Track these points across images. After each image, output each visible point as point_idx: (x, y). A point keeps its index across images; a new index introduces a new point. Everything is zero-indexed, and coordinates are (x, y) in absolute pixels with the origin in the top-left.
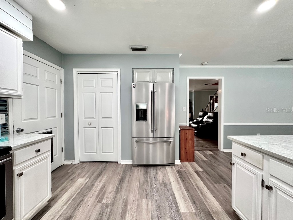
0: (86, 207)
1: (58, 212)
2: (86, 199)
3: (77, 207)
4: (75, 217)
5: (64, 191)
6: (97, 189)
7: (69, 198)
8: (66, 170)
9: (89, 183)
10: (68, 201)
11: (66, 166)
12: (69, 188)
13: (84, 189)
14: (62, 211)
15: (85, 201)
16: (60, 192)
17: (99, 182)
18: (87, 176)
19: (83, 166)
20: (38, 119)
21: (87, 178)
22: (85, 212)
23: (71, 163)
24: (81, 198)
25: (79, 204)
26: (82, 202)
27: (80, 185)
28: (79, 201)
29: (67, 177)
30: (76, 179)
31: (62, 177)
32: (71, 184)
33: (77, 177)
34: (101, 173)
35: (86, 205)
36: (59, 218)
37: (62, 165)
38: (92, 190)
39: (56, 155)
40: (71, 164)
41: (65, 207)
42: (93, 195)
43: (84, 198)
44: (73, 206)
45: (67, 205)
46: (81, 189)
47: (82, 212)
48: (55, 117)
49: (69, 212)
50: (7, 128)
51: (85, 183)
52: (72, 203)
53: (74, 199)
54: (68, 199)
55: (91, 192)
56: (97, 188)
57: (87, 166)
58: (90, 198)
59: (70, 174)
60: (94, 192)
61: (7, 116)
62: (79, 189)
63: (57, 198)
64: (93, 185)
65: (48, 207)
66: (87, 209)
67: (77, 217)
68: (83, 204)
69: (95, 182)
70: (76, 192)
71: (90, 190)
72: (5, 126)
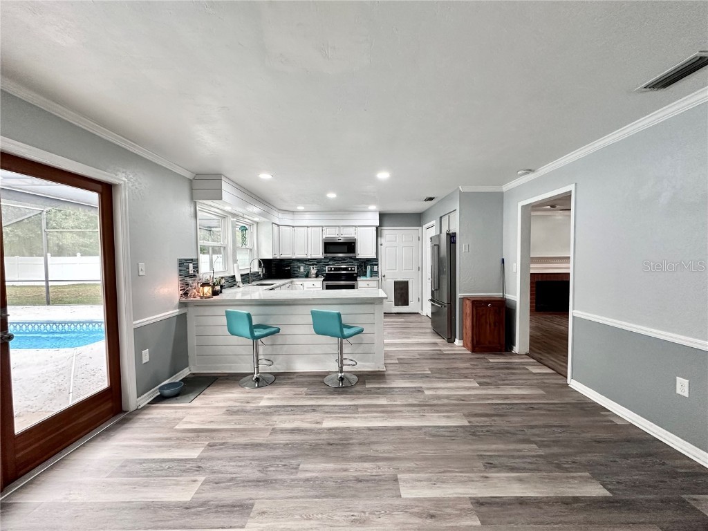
20: (396, 270)
39: (412, 302)
48: (412, 270)
61: (378, 267)
72: (377, 272)
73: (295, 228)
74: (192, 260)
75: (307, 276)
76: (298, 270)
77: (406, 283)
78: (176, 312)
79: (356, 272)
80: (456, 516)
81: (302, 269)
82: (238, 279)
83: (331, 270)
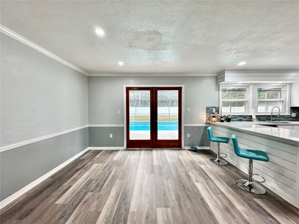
74: (215, 107)
78: (204, 125)
80: (80, 210)
82: (254, 117)
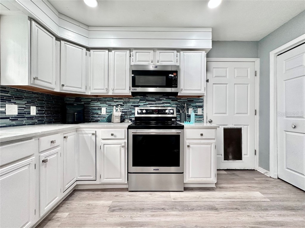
0: (236, 217)
1: (214, 198)
2: (244, 213)
3: (228, 209)
4: (219, 213)
5: (233, 189)
6: (267, 218)
7: (231, 197)
8: (253, 176)
9: (265, 204)
10: (228, 198)
11: (258, 173)
12: (240, 191)
13: (252, 203)
14: (217, 200)
15: (241, 212)
16: (230, 187)
17: (280, 215)
18: (271, 196)
19: (278, 184)
20: (226, 114)
21: (269, 198)
22: (229, 220)
23: (265, 172)
24: (239, 207)
25: (232, 209)
26: (236, 210)
27: (252, 198)
28: (235, 207)
29: (248, 182)
30: (254, 190)
31: (245, 179)
32: (245, 190)
33: (257, 188)
34: (299, 210)
35: (237, 216)
36: (211, 201)
37: (254, 170)
38: (259, 212)
39: (246, 155)
40: (263, 173)
41: (221, 200)
42: (254, 216)
43: (242, 210)
44: (226, 205)
45: (224, 200)
46: (249, 201)
47: (227, 216)
48: (247, 113)
49: (220, 206)
50: (203, 118)
51: (259, 200)
52: (229, 202)
53: (234, 201)
54: (229, 197)
55: (257, 212)
56: (268, 216)
57: (285, 187)
58: (248, 216)
59: (253, 181)
60: (260, 216)
61: (203, 110)
62: (247, 199)
63: (224, 190)
64: (266, 210)
65: (213, 189)
66: (234, 220)
67: (220, 215)
68: (236, 213)
69: (274, 210)
70: (242, 199)
71: (256, 210)
72: (201, 116)
73: (92, 51)
75: (109, 120)
76: (99, 112)
77: (238, 131)
79: (175, 115)
81: (104, 111)
83: (142, 113)
